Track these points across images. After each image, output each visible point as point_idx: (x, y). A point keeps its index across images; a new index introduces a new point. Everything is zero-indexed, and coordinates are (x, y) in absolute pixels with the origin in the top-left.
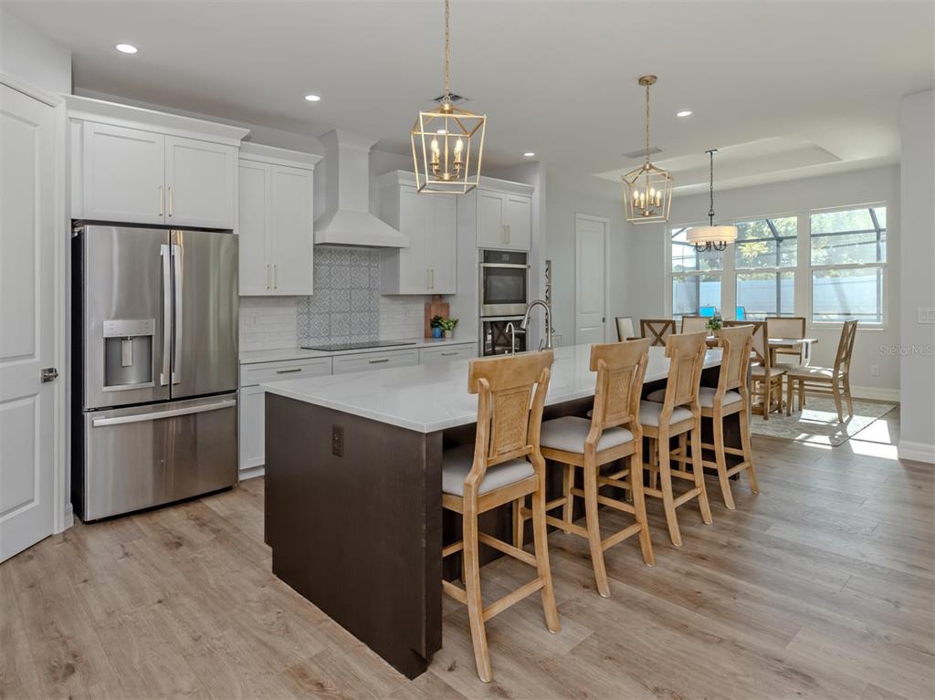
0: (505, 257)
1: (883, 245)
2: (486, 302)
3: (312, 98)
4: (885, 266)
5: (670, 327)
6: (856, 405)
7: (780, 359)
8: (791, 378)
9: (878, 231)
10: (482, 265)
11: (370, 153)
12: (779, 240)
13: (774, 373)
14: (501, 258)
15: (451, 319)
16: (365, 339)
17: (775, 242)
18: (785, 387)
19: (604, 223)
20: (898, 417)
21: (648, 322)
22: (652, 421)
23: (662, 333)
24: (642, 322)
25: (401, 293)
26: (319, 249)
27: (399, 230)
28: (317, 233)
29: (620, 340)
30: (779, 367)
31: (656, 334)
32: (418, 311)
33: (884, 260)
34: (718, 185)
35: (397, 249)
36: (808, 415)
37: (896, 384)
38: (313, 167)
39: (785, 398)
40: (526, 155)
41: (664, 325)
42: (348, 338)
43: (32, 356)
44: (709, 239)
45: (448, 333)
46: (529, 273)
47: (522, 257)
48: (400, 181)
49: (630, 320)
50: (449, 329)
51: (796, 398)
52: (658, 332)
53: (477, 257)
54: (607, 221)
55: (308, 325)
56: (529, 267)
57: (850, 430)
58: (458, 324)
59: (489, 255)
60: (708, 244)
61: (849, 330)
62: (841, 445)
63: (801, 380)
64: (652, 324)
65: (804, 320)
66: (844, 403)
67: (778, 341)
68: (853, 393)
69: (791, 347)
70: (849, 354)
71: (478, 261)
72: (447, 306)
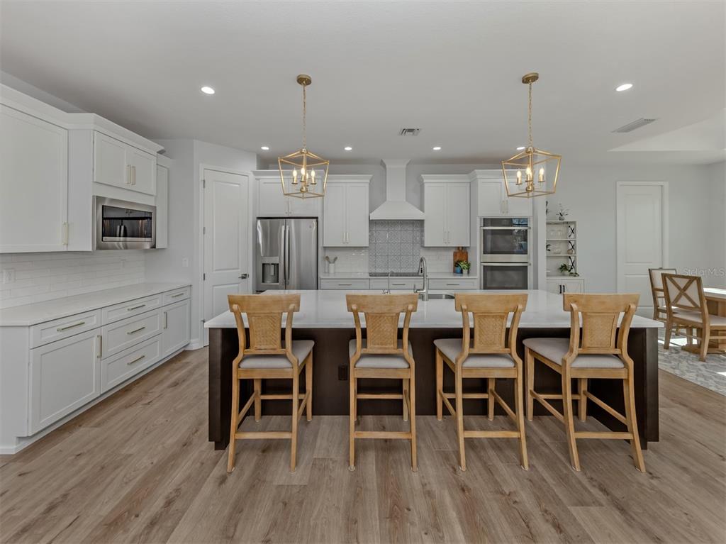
3: (348, 149)
19: (662, 186)
21: (671, 276)
23: (686, 288)
26: (372, 223)
28: (371, 214)
31: (679, 288)
38: (369, 181)
40: (518, 149)
41: (687, 280)
43: (238, 269)
52: (682, 286)
55: (375, 262)
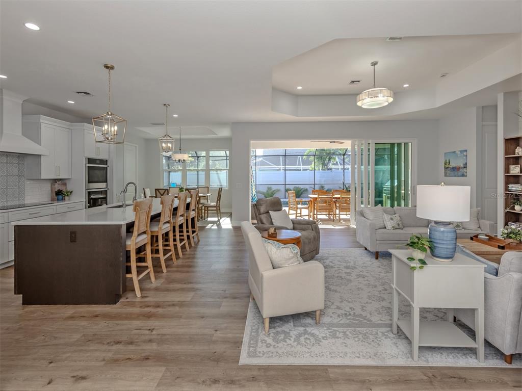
0: (98, 162)
1: (228, 161)
2: (89, 182)
4: (228, 170)
5: (166, 192)
6: (222, 215)
7: (202, 201)
8: (205, 207)
9: (227, 156)
10: (87, 165)
11: (22, 104)
12: (198, 157)
13: (200, 206)
14: (96, 162)
15: (68, 190)
16: (17, 203)
17: (197, 158)
18: (203, 211)
20: (231, 216)
22: (155, 229)
24: (156, 189)
25: (42, 178)
27: (40, 145)
29: (145, 197)
30: (201, 204)
32: (47, 187)
33: (228, 168)
34: (182, 137)
35: (39, 156)
36: (210, 219)
37: (231, 207)
39: (203, 214)
42: (5, 203)
44: (180, 158)
45: (66, 197)
46: (108, 169)
47: (105, 162)
48: (41, 121)
49: (149, 189)
50: (68, 196)
51: (206, 214)
53: (84, 161)
54: (137, 146)
56: (108, 166)
57: (221, 221)
58: (73, 193)
59: (90, 161)
60: (179, 161)
61: (220, 190)
62: (219, 225)
63: (208, 207)
64: (160, 191)
65: (208, 187)
66: (219, 214)
67: (202, 195)
68: (221, 211)
69: (205, 196)
70: (220, 198)
71: (84, 163)
72: (65, 184)
